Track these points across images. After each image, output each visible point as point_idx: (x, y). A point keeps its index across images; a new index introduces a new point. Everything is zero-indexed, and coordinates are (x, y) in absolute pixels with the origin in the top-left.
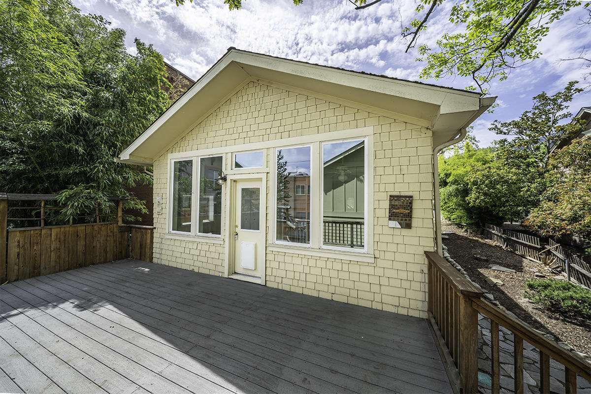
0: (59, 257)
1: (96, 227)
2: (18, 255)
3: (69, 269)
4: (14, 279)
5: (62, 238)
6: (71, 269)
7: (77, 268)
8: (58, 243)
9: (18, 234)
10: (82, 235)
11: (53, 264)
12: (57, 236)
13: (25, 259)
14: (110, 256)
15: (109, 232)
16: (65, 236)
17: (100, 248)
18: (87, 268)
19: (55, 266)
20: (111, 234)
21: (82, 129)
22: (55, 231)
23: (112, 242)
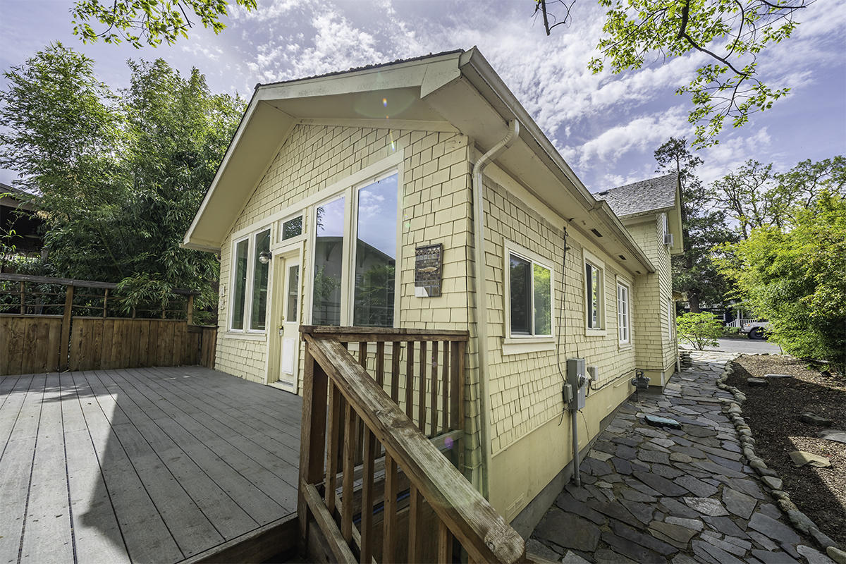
0: (120, 353)
1: (161, 324)
2: (80, 344)
3: (129, 367)
4: (75, 368)
5: (125, 332)
6: (132, 368)
7: (138, 367)
8: (120, 336)
9: (82, 322)
10: (146, 331)
11: (113, 358)
12: (119, 328)
13: (86, 349)
14: (176, 359)
15: (176, 331)
16: (127, 330)
17: (165, 349)
18: (149, 370)
19: (115, 362)
20: (179, 334)
21: (156, 215)
22: (117, 323)
23: (179, 342)
